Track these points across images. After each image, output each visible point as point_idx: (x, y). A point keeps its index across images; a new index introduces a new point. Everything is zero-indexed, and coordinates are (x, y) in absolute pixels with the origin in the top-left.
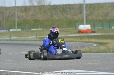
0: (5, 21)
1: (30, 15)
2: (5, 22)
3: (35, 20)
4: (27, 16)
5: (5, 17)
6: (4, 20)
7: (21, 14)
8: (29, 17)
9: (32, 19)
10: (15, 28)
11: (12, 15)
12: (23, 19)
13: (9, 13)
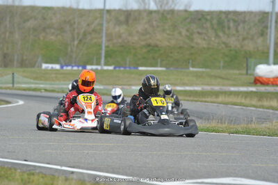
0: (76, 43)
1: (137, 32)
2: (77, 46)
3: (149, 45)
4: (131, 34)
5: (78, 34)
6: (73, 40)
7: (117, 29)
8: (136, 38)
9: (143, 43)
10: (98, 64)
11: (94, 31)
12: (120, 41)
13: (88, 25)
